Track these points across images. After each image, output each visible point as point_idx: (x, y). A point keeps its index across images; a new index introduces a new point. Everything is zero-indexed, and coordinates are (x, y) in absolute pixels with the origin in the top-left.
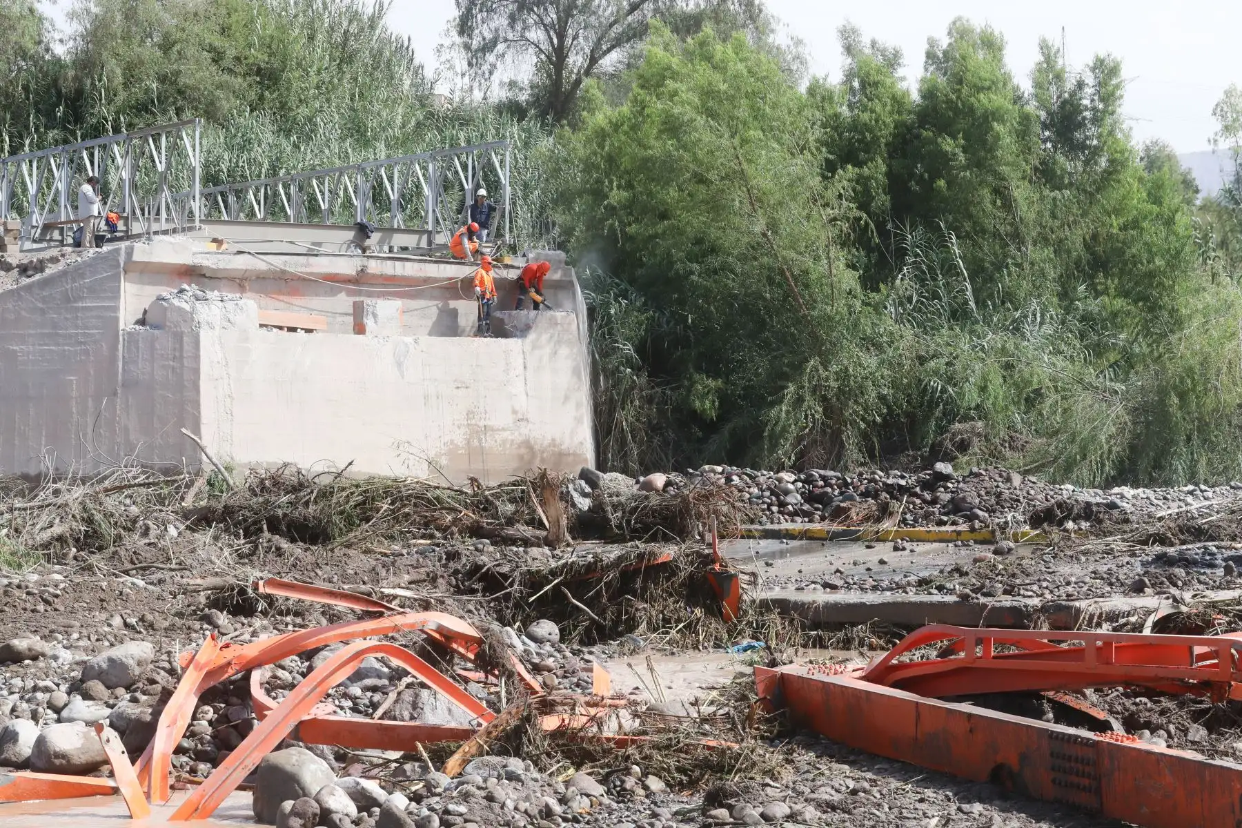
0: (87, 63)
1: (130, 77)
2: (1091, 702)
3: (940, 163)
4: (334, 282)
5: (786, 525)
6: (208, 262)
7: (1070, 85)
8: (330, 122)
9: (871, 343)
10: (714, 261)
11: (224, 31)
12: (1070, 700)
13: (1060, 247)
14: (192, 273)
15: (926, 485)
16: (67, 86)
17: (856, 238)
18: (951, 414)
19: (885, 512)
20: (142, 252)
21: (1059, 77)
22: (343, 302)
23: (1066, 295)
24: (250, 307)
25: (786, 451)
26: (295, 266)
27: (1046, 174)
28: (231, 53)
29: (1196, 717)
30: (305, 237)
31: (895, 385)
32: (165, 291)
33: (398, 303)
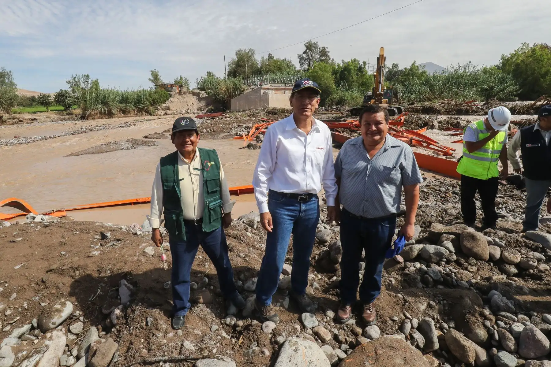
0: (261, 68)
1: (266, 69)
2: (339, 129)
3: (345, 75)
4: (282, 89)
5: (322, 112)
6: (270, 87)
7: (360, 65)
8: (286, 73)
9: (337, 93)
10: (321, 85)
11: (275, 64)
12: (337, 129)
13: (358, 83)
14: (268, 89)
15: (337, 108)
16: (260, 70)
17: (335, 83)
18: (345, 101)
19: (332, 111)
20: (263, 87)
21: (359, 64)
22: (283, 91)
23: (359, 88)
24: (274, 92)
25: (327, 105)
26: (278, 87)
27: (357, 75)
28: (276, 66)
29: (350, 131)
30: (280, 85)
31: (339, 98)
32: (265, 91)
33: (288, 91)
